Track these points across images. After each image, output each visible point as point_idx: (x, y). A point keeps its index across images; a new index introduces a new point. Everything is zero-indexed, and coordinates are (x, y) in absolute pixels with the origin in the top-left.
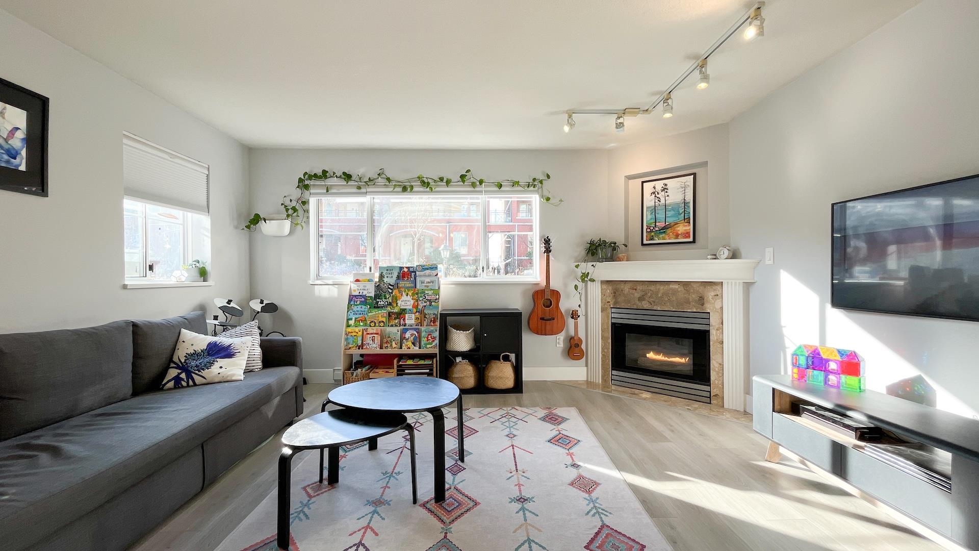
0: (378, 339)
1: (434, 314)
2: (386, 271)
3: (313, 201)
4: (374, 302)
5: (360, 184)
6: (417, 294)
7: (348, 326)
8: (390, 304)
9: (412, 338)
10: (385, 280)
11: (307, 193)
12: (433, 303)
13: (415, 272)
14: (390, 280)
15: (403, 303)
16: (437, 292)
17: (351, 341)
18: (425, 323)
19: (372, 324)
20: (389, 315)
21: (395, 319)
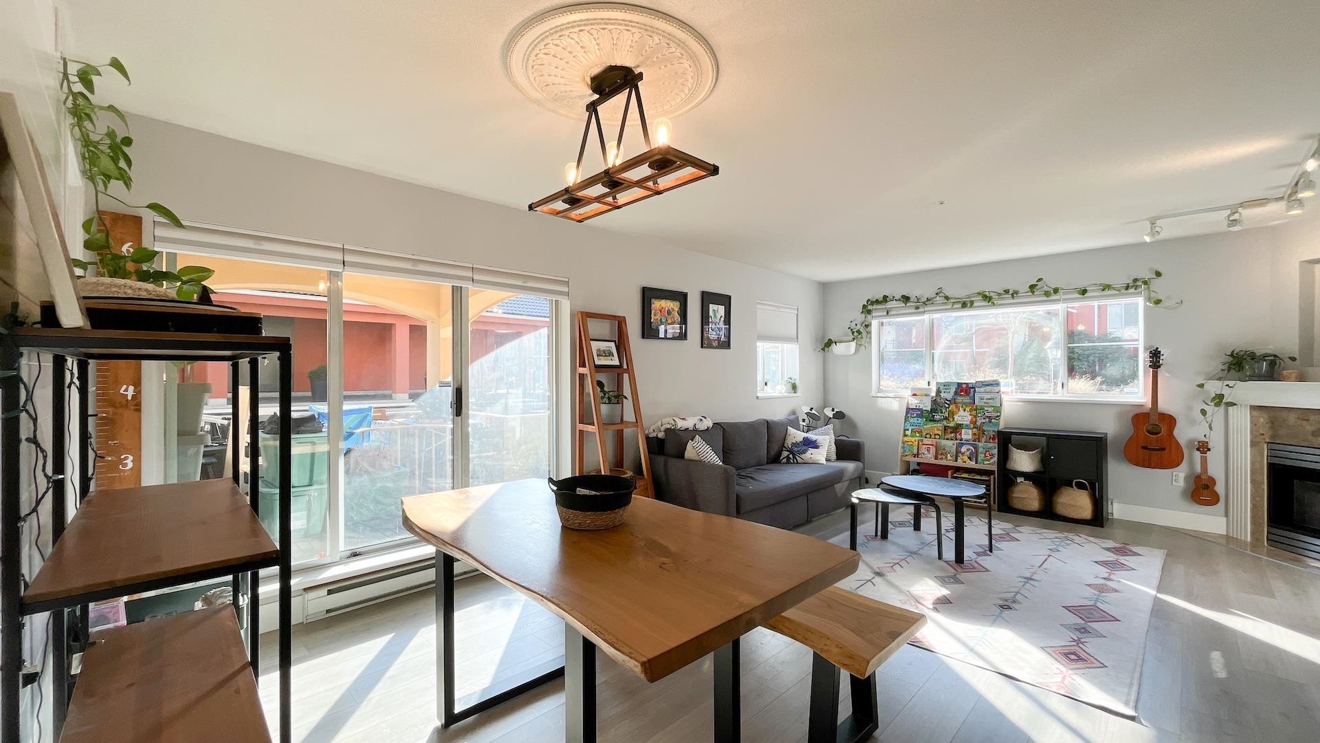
0: (933, 450)
1: (994, 431)
2: (943, 387)
3: (875, 324)
4: (930, 416)
5: (918, 304)
6: (976, 410)
7: (905, 435)
8: (946, 418)
9: (968, 453)
10: (942, 395)
11: (869, 317)
12: (993, 420)
13: (974, 388)
14: (948, 395)
15: (960, 418)
16: (998, 409)
17: (907, 448)
18: (983, 440)
19: (928, 436)
20: (945, 429)
21: (951, 433)
